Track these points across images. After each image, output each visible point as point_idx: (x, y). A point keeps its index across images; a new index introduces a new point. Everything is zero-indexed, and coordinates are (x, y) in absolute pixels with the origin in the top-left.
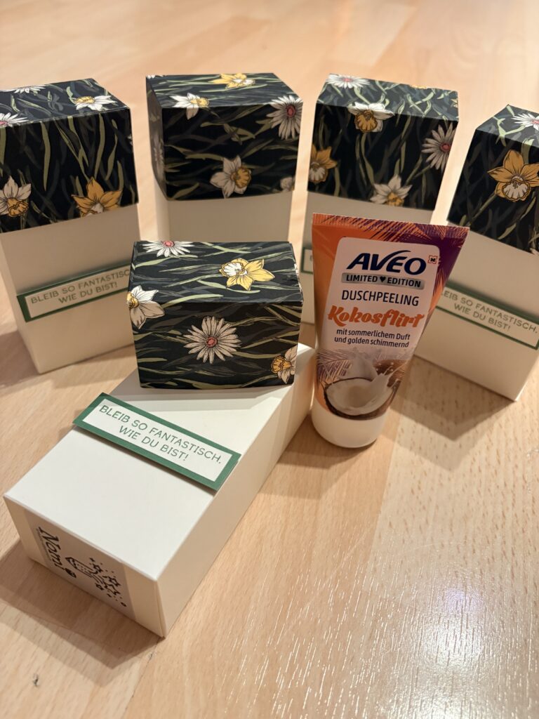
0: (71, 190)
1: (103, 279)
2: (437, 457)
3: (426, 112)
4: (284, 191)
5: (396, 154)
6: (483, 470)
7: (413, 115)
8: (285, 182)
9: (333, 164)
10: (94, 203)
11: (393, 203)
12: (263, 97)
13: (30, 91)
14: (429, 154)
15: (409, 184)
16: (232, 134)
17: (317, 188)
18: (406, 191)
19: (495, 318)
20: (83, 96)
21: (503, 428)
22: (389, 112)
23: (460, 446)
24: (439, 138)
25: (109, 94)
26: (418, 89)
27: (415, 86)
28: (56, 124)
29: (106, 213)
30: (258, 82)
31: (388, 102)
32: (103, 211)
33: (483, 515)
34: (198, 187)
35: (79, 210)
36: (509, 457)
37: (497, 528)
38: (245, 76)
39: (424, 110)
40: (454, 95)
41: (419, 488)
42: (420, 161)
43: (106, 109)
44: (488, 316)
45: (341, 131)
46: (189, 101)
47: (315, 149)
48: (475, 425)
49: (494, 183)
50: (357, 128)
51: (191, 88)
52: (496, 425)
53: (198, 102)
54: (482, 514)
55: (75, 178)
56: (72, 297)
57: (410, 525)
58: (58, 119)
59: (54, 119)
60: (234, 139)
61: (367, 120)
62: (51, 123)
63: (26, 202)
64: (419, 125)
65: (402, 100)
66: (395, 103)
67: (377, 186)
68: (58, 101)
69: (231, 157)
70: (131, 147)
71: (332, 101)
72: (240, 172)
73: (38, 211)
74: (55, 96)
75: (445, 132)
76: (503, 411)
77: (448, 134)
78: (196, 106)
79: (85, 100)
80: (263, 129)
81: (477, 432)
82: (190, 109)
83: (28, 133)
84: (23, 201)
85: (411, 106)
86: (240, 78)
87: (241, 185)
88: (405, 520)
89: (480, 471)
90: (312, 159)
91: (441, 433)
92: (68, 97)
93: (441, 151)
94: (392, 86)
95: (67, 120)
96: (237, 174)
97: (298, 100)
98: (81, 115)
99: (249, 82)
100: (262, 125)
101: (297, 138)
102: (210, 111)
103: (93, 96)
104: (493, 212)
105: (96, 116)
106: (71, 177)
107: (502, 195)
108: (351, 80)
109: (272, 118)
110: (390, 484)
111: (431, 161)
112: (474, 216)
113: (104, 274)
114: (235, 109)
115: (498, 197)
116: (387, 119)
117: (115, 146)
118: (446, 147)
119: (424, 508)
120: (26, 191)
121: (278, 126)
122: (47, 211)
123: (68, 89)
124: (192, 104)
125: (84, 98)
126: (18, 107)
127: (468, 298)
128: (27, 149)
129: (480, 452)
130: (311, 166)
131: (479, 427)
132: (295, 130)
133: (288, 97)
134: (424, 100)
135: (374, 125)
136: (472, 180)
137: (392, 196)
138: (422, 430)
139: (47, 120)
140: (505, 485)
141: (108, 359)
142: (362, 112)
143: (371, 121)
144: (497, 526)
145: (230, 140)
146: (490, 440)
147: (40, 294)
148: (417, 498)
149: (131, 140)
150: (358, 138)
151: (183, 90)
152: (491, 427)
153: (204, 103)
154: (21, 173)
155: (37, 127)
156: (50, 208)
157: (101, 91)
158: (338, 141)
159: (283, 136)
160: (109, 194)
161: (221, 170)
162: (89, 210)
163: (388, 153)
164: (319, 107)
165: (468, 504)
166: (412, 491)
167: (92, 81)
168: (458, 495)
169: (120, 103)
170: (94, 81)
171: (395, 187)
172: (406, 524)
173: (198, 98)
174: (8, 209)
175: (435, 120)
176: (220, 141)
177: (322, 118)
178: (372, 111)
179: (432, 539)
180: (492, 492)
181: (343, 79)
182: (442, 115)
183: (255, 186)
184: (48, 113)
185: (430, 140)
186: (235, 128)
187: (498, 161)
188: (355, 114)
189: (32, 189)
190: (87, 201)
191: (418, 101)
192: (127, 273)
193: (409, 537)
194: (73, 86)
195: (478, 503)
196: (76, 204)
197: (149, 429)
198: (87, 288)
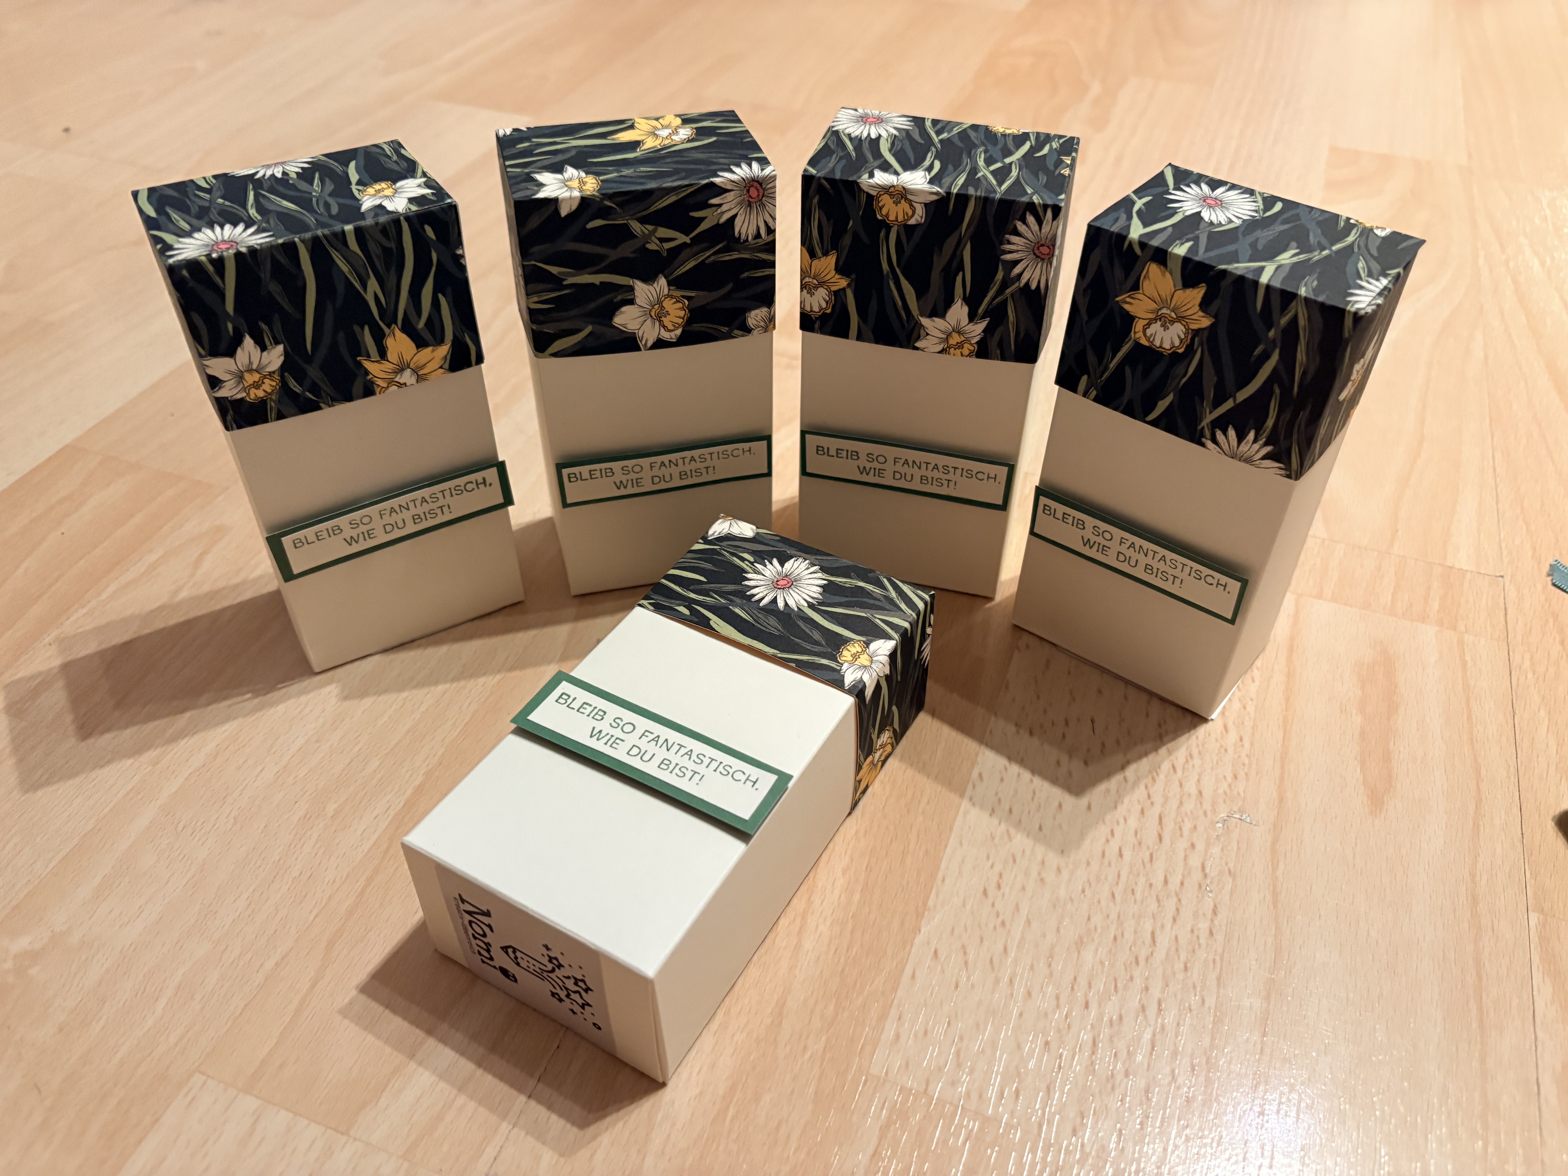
0: (357, 349)
1: (424, 500)
2: (1040, 828)
3: (1005, 186)
4: (755, 332)
5: (955, 264)
6: (1127, 854)
7: (979, 194)
8: (755, 317)
9: (842, 282)
10: (401, 369)
11: (958, 352)
12: (702, 167)
13: (284, 173)
14: (1016, 263)
15: (983, 317)
16: (647, 238)
17: (817, 326)
18: (977, 329)
19: (1155, 564)
20: (377, 180)
21: (1179, 772)
22: (936, 189)
23: (1089, 807)
24: (1029, 235)
25: (424, 174)
26: (1004, 135)
27: (999, 128)
28: (325, 242)
29: (423, 384)
30: (701, 133)
31: (937, 165)
32: (417, 382)
33: (1115, 938)
34: (591, 334)
35: (372, 383)
36: (1181, 829)
37: (1137, 963)
38: (678, 121)
39: (1000, 184)
40: (1070, 146)
41: (999, 887)
42: (1000, 275)
43: (414, 208)
44: (1143, 560)
45: (851, 223)
46: (565, 183)
47: (807, 254)
48: (1123, 768)
49: (1129, 319)
50: (879, 217)
51: (573, 153)
52: (1166, 766)
53: (582, 182)
54: (1112, 936)
55: (362, 328)
56: (369, 534)
57: (971, 957)
58: (326, 231)
59: (319, 232)
60: (652, 246)
61: (897, 203)
62: (316, 240)
63: (276, 376)
64: (992, 210)
65: (966, 160)
66: (950, 167)
67: (925, 321)
68: (330, 195)
69: (649, 278)
70: (463, 269)
71: (833, 170)
72: (668, 304)
73: (298, 389)
74: (327, 181)
75: (1040, 223)
76: (1183, 738)
77: (1046, 228)
78: (576, 194)
79: (379, 191)
80: (703, 226)
81: (1125, 779)
82: (564, 200)
83: (274, 260)
84: (271, 374)
85: (979, 175)
86: (667, 127)
87: (670, 327)
88: (964, 947)
89: (1121, 855)
90: (804, 273)
91: (1054, 781)
92: (350, 183)
93: (1037, 257)
94: (956, 131)
95: (343, 232)
96: (662, 308)
97: (768, 171)
98: (369, 221)
99: (685, 132)
100: (702, 219)
101: (770, 238)
102: (602, 200)
103: (395, 182)
104: (1133, 373)
105: (396, 220)
106: (356, 328)
107: (1144, 342)
108: (879, 121)
109: (720, 205)
110: (943, 880)
111: (1020, 275)
112: (1101, 376)
113: (425, 492)
114: (648, 193)
115: (1137, 344)
116: (932, 202)
117: (434, 269)
118: (1044, 250)
119: (1003, 923)
120: (275, 357)
121: (734, 217)
122: (314, 388)
123: (353, 164)
124: (570, 188)
125: (377, 187)
126: (258, 211)
127: (1104, 526)
128: (274, 288)
129: (1125, 820)
130: (803, 287)
131: (1131, 771)
132: (765, 222)
133: (750, 166)
134: (1008, 160)
135: (910, 213)
136: (1092, 312)
137: (955, 339)
138: (1019, 775)
139: (308, 235)
140: (1166, 882)
141: (441, 642)
142: (887, 190)
143: (904, 205)
144: (1137, 959)
145: (643, 250)
146: (1149, 796)
147: (309, 532)
148: (993, 905)
149: (462, 257)
150: (882, 234)
151: (559, 158)
152: (1155, 769)
153: (592, 185)
154: (264, 327)
155: (290, 249)
156: (320, 383)
157: (410, 168)
158: (847, 241)
159: (743, 237)
160: (427, 352)
161: (631, 302)
162: (391, 382)
163: (939, 263)
164: (807, 180)
165: (1089, 919)
166: (985, 893)
167: (397, 146)
168: (1072, 900)
169: (441, 194)
170: (400, 145)
171: (959, 322)
172: (965, 953)
173: (583, 174)
174: (244, 389)
175: (1018, 202)
176: (626, 250)
177: (815, 200)
178: (904, 188)
179: (1011, 981)
180: (1138, 895)
181: (864, 119)
182: (1033, 194)
183: (696, 327)
184: (310, 219)
185: (1014, 239)
186: (650, 228)
187: (1130, 282)
188: (874, 193)
189: (286, 354)
190: (387, 366)
191: (995, 162)
192: (469, 487)
193: (968, 978)
194: (361, 156)
195: (1108, 916)
196: (367, 373)
197: (639, 731)
198: (396, 518)
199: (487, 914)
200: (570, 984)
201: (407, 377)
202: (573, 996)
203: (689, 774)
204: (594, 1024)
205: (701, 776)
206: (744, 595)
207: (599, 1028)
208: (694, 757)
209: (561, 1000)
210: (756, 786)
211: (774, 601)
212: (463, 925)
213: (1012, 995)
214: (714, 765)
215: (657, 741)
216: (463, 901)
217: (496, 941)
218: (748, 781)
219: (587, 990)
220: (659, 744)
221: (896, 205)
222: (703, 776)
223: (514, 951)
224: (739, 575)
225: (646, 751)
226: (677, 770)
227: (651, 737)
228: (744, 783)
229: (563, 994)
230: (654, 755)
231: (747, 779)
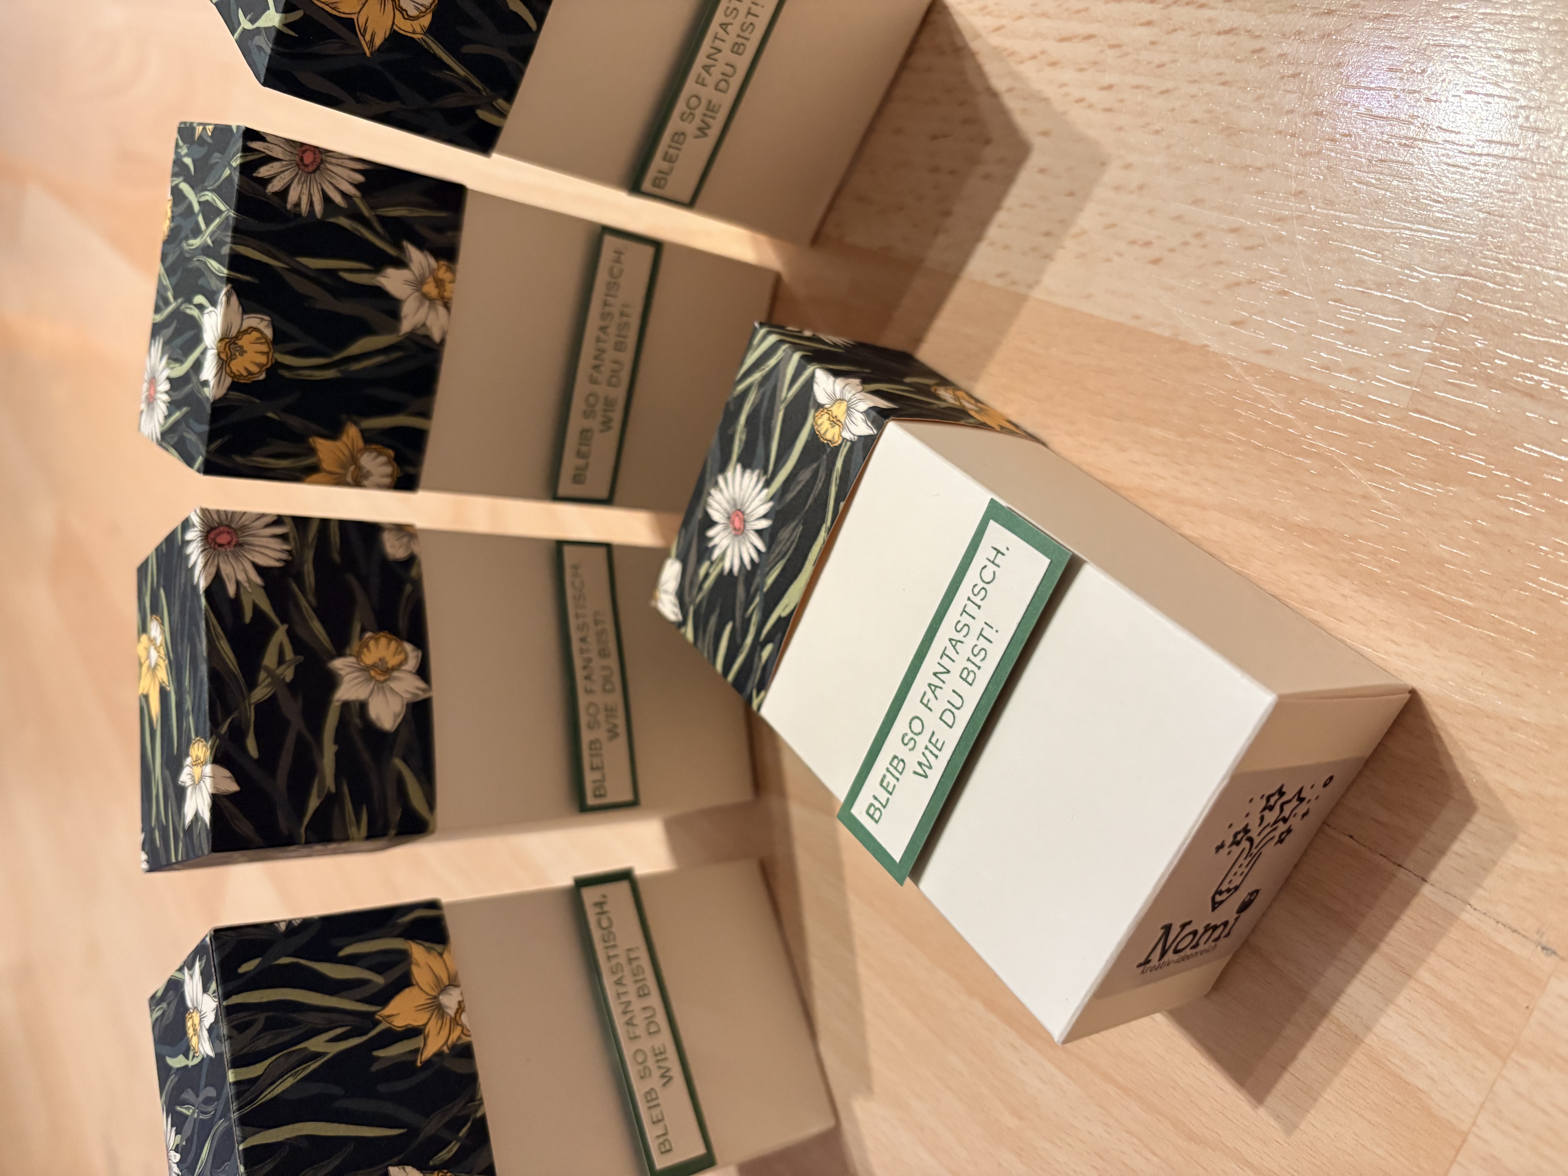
0: (405, 1067)
1: (619, 983)
2: (1071, 194)
3: (222, 206)
4: (416, 549)
5: (326, 280)
6: (1109, 78)
7: (229, 240)
8: (394, 548)
9: (352, 433)
10: (438, 1008)
11: (448, 286)
12: (188, 604)
13: (176, 1150)
14: (327, 199)
15: (401, 249)
16: (276, 680)
17: (411, 470)
18: (417, 257)
19: (731, 39)
20: (185, 1033)
21: (1004, 21)
22: (222, 298)
23: (1045, 133)
24: (287, 176)
25: (181, 970)
26: (173, 218)
27: (166, 226)
28: (248, 1109)
29: (462, 979)
30: (155, 609)
31: (199, 299)
32: (457, 986)
33: (1224, 84)
34: (405, 760)
35: (454, 1047)
36: (1078, 12)
37: (1261, 50)
38: (144, 638)
39: (219, 212)
40: (186, 132)
41: (1148, 244)
42: (344, 222)
43: (213, 986)
44: (726, 55)
45: (270, 415)
46: (196, 784)
47: (315, 477)
48: (994, 94)
49: (395, 38)
50: (263, 376)
51: (167, 773)
52: (995, 40)
53: (196, 763)
54: (1221, 88)
55: (378, 1058)
56: (659, 1055)
57: (1242, 275)
58: (234, 1106)
59: (234, 1116)
60: (288, 674)
61: (242, 352)
62: (243, 1121)
64: (252, 223)
65: (195, 263)
66: (201, 282)
67: (406, 326)
68: (197, 1096)
69: (332, 681)
70: (307, 923)
71: (199, 434)
72: (369, 658)
73: (454, 1147)
74: (184, 1096)
75: (269, 159)
76: (959, 20)
77: (277, 152)
78: (208, 769)
79: (195, 1030)
80: (265, 605)
81: (1010, 90)
82: (215, 786)
85: (209, 242)
86: (148, 651)
87: (401, 657)
88: (1229, 287)
89: (1110, 87)
90: (340, 481)
91: (1009, 180)
92: (186, 1067)
93: (318, 168)
94: (166, 282)
95: (237, 1083)
96: (374, 666)
97: (196, 520)
98: (226, 1048)
99: (155, 630)
100: (256, 609)
101: (290, 522)
102: (219, 736)
103: (186, 1009)
104: (469, 41)
105: (227, 1012)
106: (375, 1068)
107: (426, 21)
108: (153, 381)
109: (238, 584)
110: (1137, 317)
111: (344, 195)
112: (477, 89)
113: (608, 981)
114: (215, 676)
115: (430, 31)
116: (241, 303)
117: (303, 962)
118: (308, 158)
119: (1198, 235)
121: (256, 567)
122: (455, 1124)
123: (170, 1061)
124: (202, 777)
125: (190, 1032)
127: (680, 106)
129: (1063, 85)
130: (357, 483)
131: (999, 84)
132: (268, 526)
133: (188, 542)
134: (196, 208)
135: (255, 334)
136: (390, 95)
137: (430, 288)
138: (1000, 226)
139: (237, 1132)
140: (1149, 23)
141: (805, 965)
142: (223, 363)
143: (244, 341)
144: (1254, 52)
145: (291, 686)
146: (1034, 57)
147: (651, 1133)
148: (1172, 250)
149: (289, 923)
150: (286, 374)
151: (171, 791)
152: (999, 53)
153: (200, 750)
155: (253, 1157)
156: (447, 1119)
157: (175, 986)
158: (295, 422)
159: (284, 556)
160: (419, 974)
161: (363, 706)
162: (455, 1021)
163: (324, 301)
164: (210, 469)
165: (1196, 121)
166: (1156, 261)
167: (155, 1001)
168: (1169, 147)
169: (200, 951)
170: (153, 997)
171: (407, 282)
172: (1237, 284)
173: (188, 761)
175: (239, 186)
176: (292, 709)
177: (239, 459)
178: (221, 340)
179: (1281, 219)
180: (1165, 58)
181: (151, 401)
182: (231, 166)
183: (403, 623)
184: (220, 1125)
185: (292, 197)
186: (262, 675)
187: (342, 31)
188: (228, 381)
189: (401, 1164)
190: (432, 1028)
191: (197, 223)
192: (605, 924)
193: (1273, 277)
194: (165, 1049)
195: (1193, 97)
196: (439, 1054)
197: (922, 712)
198: (640, 1019)
199: (1167, 928)
200: (1271, 817)
201: (450, 1001)
202: (1286, 813)
203: (983, 643)
204: (1325, 785)
205: (986, 627)
206: (752, 572)
207: (1331, 778)
208: (959, 636)
209: (1289, 831)
210: (1003, 550)
211: (759, 532)
212: (1178, 961)
213: (1298, 217)
214: (971, 609)
215: (936, 687)
216: (1147, 961)
217: (1203, 917)
218: (996, 562)
219: (1281, 793)
220: (940, 684)
221: (246, 352)
222: (986, 623)
223: (1220, 893)
224: (726, 581)
225: (949, 702)
226: (977, 660)
227: (930, 695)
228: (998, 566)
229: (1282, 827)
230: (954, 691)
231: (993, 562)
